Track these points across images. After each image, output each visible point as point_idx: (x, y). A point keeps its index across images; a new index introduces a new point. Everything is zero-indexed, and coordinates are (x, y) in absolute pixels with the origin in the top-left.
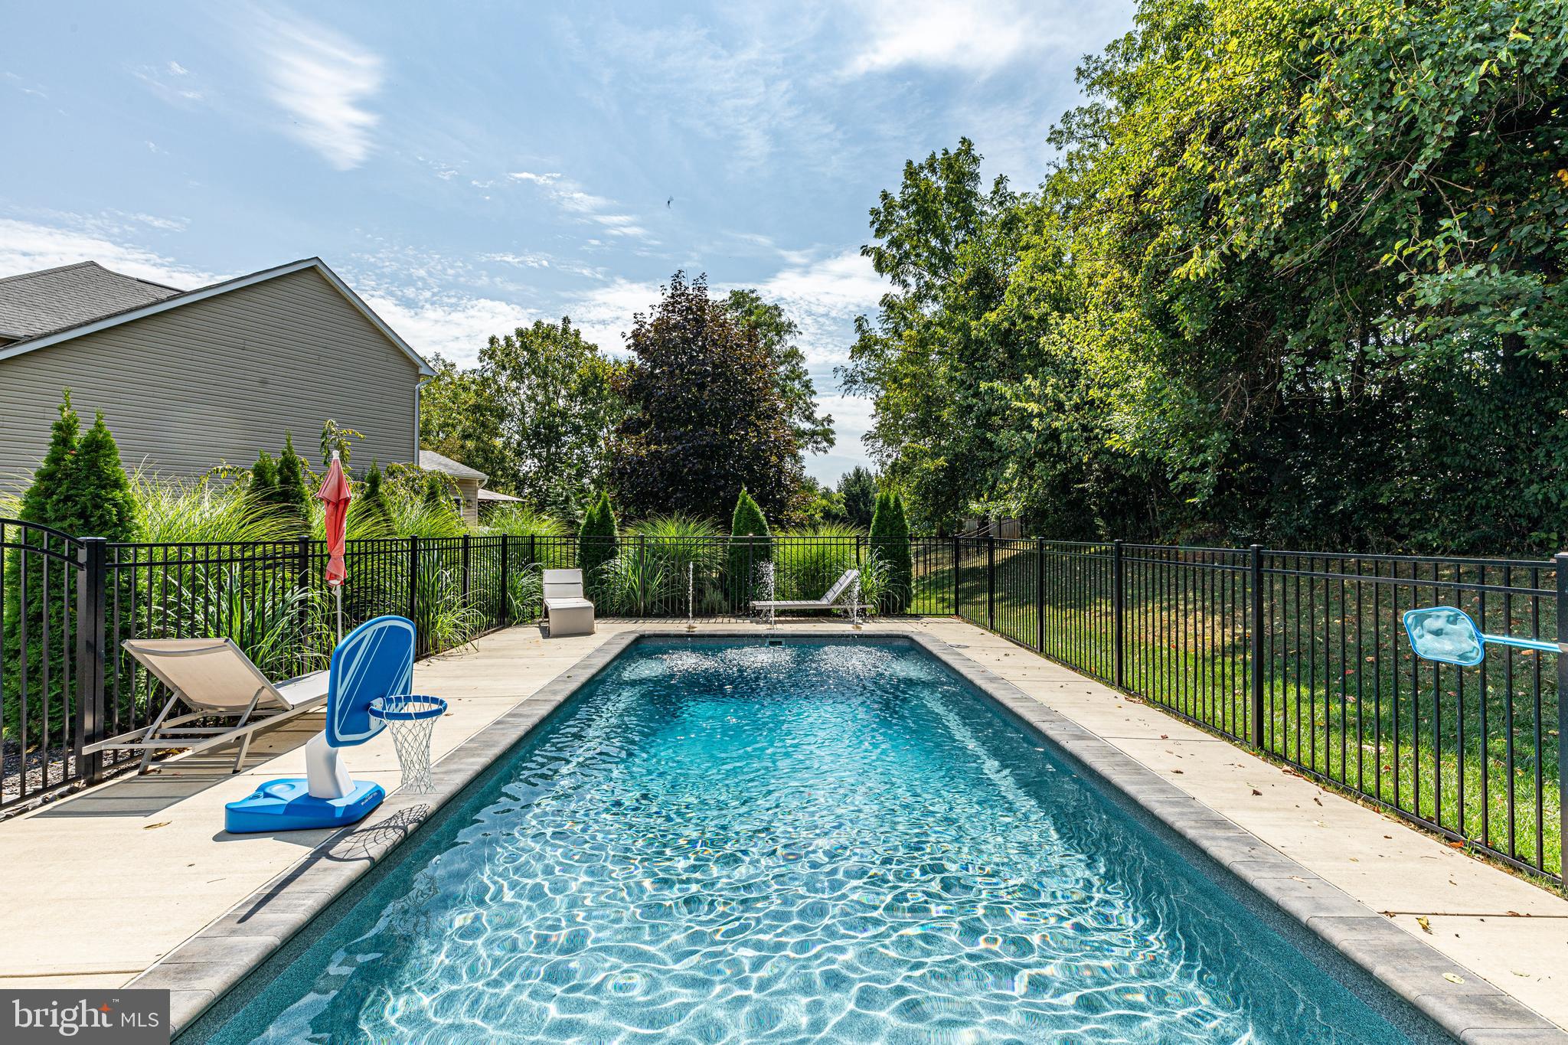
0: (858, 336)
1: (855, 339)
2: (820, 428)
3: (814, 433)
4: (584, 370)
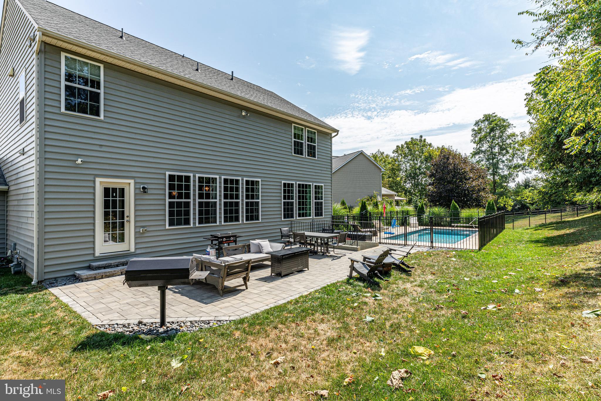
4: (426, 153)
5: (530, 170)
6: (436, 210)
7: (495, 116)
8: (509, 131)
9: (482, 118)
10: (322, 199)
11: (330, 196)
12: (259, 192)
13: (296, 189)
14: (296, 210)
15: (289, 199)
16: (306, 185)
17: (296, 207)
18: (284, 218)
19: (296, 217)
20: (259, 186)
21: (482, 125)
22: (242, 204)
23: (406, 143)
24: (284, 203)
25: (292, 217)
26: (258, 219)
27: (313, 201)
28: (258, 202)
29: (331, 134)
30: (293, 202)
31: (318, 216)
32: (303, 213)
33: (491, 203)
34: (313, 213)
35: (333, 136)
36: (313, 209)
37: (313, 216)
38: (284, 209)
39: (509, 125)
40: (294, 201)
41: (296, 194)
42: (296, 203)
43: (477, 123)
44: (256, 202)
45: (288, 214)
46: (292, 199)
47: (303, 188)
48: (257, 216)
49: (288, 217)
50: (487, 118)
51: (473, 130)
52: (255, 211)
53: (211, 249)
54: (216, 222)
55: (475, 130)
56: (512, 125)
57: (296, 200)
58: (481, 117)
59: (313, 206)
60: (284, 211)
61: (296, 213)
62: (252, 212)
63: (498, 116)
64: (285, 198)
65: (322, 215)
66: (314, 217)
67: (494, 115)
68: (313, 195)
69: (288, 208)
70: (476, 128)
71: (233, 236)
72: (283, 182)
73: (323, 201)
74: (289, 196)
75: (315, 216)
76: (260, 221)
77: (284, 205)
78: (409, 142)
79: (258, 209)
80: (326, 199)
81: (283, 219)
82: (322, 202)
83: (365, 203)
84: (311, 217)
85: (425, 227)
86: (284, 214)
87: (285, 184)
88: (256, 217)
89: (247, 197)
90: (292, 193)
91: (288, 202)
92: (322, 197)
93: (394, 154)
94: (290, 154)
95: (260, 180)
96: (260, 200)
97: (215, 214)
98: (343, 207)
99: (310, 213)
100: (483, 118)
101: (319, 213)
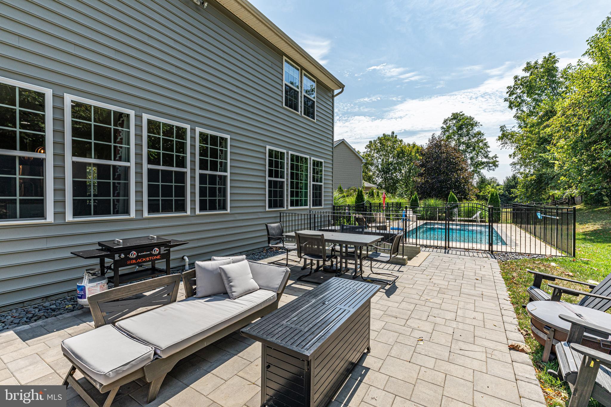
0: (501, 133)
1: (500, 134)
2: (491, 161)
3: (488, 163)
4: (399, 149)
5: (494, 167)
6: (432, 202)
7: (463, 114)
8: (476, 129)
9: (450, 117)
10: (321, 182)
11: (331, 178)
12: (226, 159)
13: (287, 163)
14: (287, 195)
15: (277, 176)
16: (302, 158)
17: (287, 190)
18: (270, 207)
19: (287, 206)
20: (226, 147)
21: (450, 123)
22: (193, 178)
23: (379, 138)
24: (270, 182)
25: (282, 206)
26: (225, 208)
27: (311, 183)
28: (225, 177)
29: (333, 91)
30: (283, 182)
31: (316, 205)
32: (297, 201)
33: (495, 195)
34: (310, 200)
35: (335, 94)
36: (310, 196)
37: (310, 205)
38: (270, 192)
39: (476, 124)
40: (285, 180)
41: (287, 170)
42: (287, 185)
43: (445, 122)
44: (220, 176)
45: (275, 201)
46: (282, 177)
47: (297, 161)
48: (222, 202)
49: (275, 206)
50: (455, 116)
51: (442, 128)
52: (220, 192)
53: (91, 281)
54: (126, 211)
55: (444, 128)
56: (479, 123)
57: (287, 179)
58: (450, 115)
59: (310, 191)
60: (270, 196)
61: (287, 200)
62: (213, 192)
63: (466, 115)
64: (270, 175)
65: (321, 205)
66: (312, 207)
67: (461, 114)
68: (310, 174)
69: (275, 192)
70: (445, 126)
71: (159, 245)
72: (268, 147)
73: (322, 184)
74: (277, 172)
75: (313, 205)
76: (229, 211)
77: (270, 187)
78: (382, 137)
79: (225, 190)
80: (326, 182)
81: (267, 209)
82: (321, 186)
83: (361, 192)
84: (308, 207)
85: (425, 222)
86: (270, 201)
87: (271, 151)
88: (222, 205)
89: (203, 165)
90: (282, 167)
91: (276, 182)
92: (321, 178)
93: (367, 150)
94: (280, 104)
95: (228, 137)
96: (228, 174)
97: (127, 193)
98: (341, 195)
99: (306, 201)
100: (452, 116)
101: (317, 202)
